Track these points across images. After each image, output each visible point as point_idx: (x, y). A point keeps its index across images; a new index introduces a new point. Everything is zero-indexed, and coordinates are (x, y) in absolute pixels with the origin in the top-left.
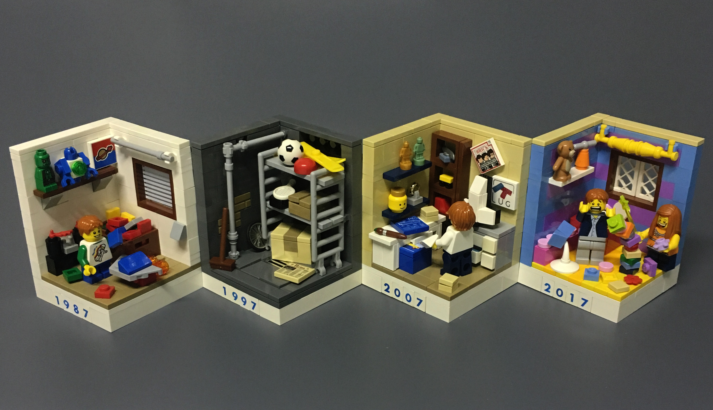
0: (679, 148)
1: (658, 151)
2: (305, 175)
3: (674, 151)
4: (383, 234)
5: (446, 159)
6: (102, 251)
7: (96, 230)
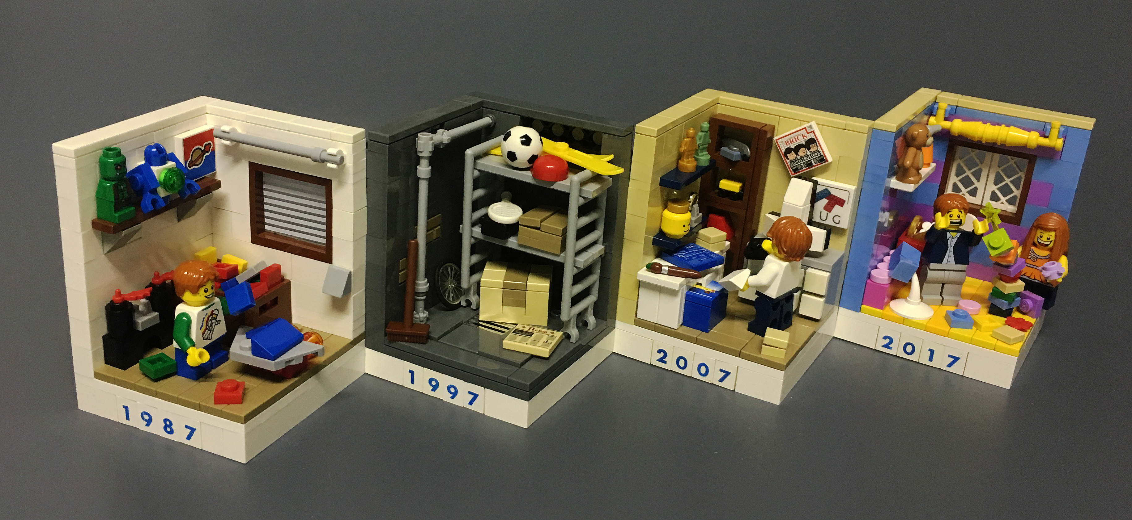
0: (1066, 133)
1: (1034, 137)
2: (553, 183)
3: (1058, 138)
4: (662, 272)
5: (736, 156)
6: (213, 321)
7: (209, 286)
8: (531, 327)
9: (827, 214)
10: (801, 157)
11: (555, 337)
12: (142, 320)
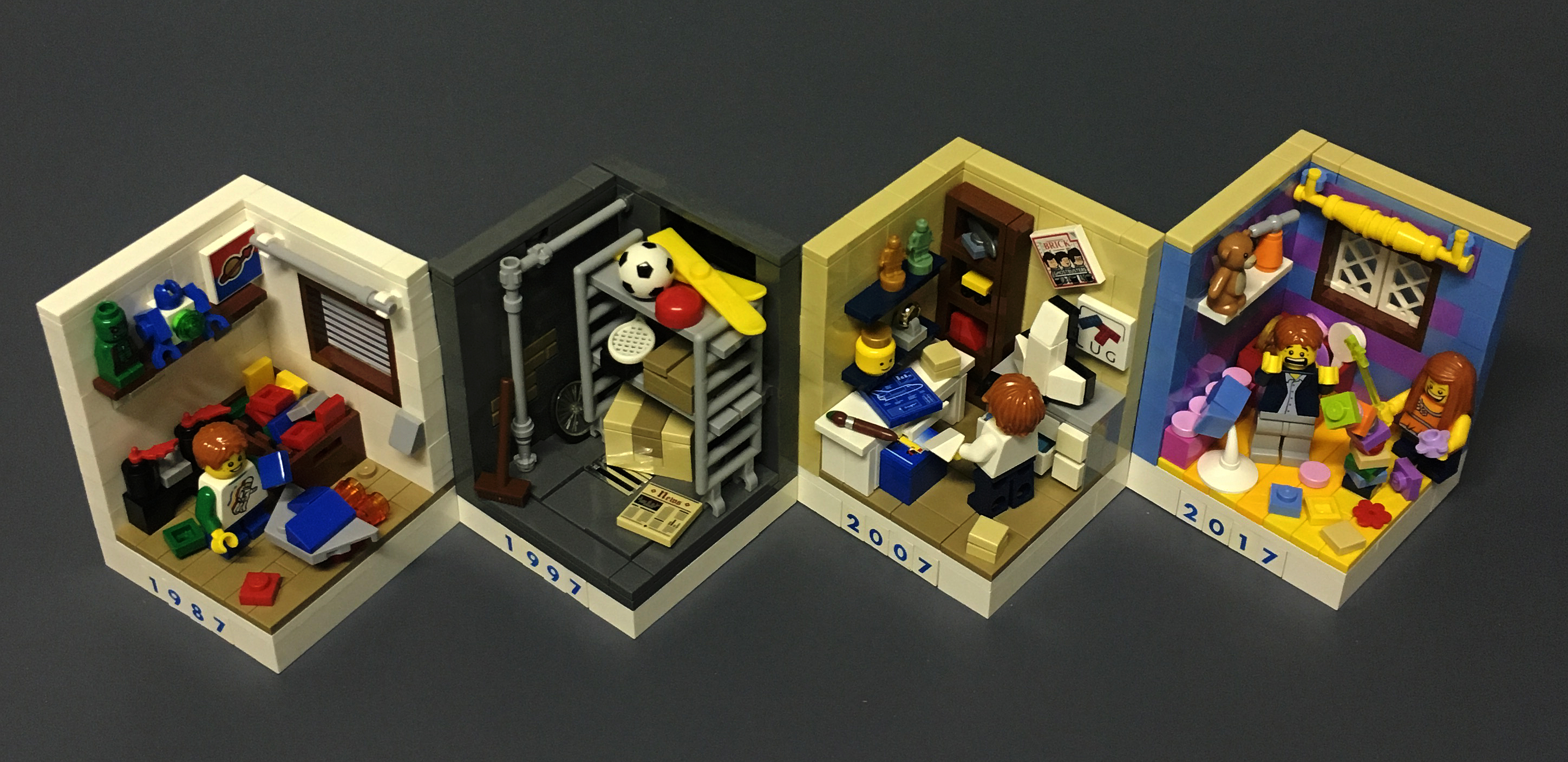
0: (1478, 246)
1: (1432, 246)
2: (680, 327)
3: (1466, 253)
4: (847, 426)
5: (977, 251)
6: (246, 491)
7: (234, 459)
8: (662, 492)
9: (1099, 347)
10: (1064, 268)
11: (687, 512)
12: (168, 475)
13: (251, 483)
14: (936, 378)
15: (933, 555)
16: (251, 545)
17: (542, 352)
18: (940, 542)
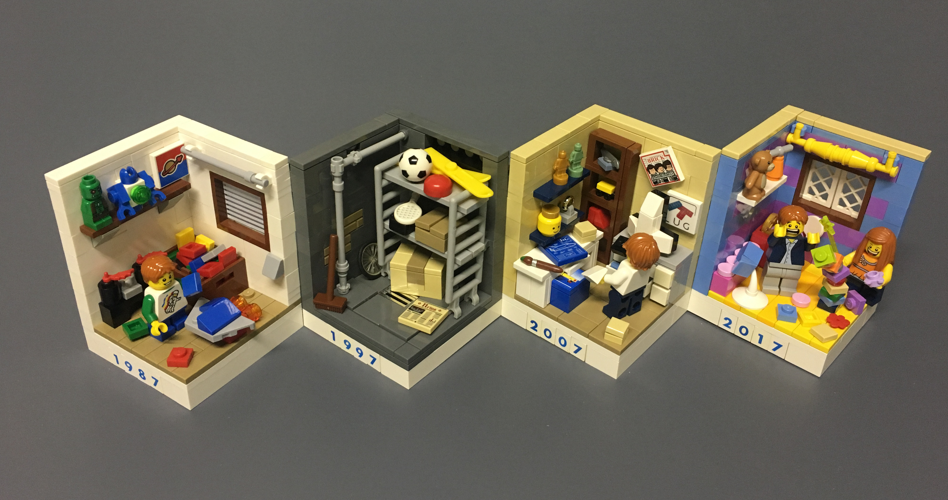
1: (873, 163)
2: (440, 198)
3: (894, 166)
4: (532, 265)
5: (607, 167)
7: (167, 277)
8: (425, 304)
9: (679, 221)
10: (660, 174)
11: (440, 315)
12: (128, 293)
13: (177, 294)
14: (584, 241)
15: (583, 341)
16: (176, 334)
17: (355, 222)
18: (588, 333)
